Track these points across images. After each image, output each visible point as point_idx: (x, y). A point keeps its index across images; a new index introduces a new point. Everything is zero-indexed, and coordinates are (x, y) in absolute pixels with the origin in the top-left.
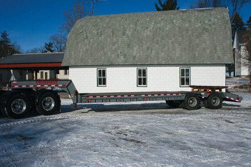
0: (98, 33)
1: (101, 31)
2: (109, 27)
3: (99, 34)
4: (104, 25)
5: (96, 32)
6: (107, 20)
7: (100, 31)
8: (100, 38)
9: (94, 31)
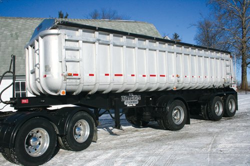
0: (12, 35)
1: (16, 33)
2: (27, 29)
3: (14, 36)
4: (19, 27)
5: (9, 34)
6: (21, 21)
7: (14, 33)
8: (16, 41)
9: (5, 32)
